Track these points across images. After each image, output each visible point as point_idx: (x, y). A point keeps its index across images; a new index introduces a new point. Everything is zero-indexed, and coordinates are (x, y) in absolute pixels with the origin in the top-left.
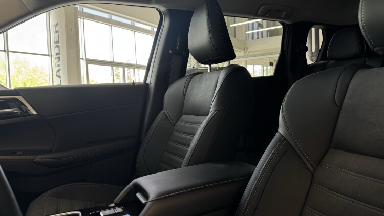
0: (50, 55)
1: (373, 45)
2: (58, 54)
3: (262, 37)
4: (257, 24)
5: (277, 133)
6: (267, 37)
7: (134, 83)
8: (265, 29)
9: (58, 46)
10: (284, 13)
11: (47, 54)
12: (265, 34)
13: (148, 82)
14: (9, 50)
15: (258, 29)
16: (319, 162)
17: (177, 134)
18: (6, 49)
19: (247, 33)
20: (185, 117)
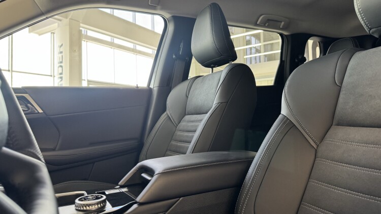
0: (53, 75)
1: (369, 28)
2: (61, 74)
3: (260, 62)
4: (255, 49)
5: (280, 116)
6: (265, 61)
7: (137, 87)
8: (262, 54)
9: (61, 66)
10: (283, 23)
11: (50, 75)
12: (262, 59)
13: (151, 86)
14: (13, 70)
15: (256, 54)
16: (322, 139)
17: (179, 133)
18: (10, 69)
19: (245, 57)
20: (187, 117)
